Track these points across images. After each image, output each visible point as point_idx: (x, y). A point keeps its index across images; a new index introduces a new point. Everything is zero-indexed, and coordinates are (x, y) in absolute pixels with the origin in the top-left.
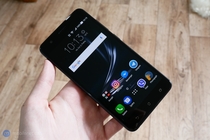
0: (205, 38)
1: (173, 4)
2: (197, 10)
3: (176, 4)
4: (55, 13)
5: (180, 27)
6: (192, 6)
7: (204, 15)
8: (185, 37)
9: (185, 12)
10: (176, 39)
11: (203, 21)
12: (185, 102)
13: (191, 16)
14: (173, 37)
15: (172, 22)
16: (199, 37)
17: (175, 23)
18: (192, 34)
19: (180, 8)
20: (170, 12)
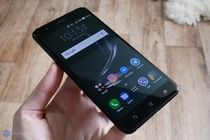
0: (183, 47)
1: (146, 11)
2: (172, 16)
3: (150, 10)
4: (14, 24)
5: (154, 36)
6: (167, 12)
7: (180, 22)
8: (161, 47)
9: (159, 19)
10: (151, 50)
11: (179, 29)
12: (163, 121)
13: (166, 23)
14: (148, 47)
15: (146, 31)
16: (176, 47)
17: (148, 32)
18: (168, 44)
19: (154, 15)
20: (143, 19)
